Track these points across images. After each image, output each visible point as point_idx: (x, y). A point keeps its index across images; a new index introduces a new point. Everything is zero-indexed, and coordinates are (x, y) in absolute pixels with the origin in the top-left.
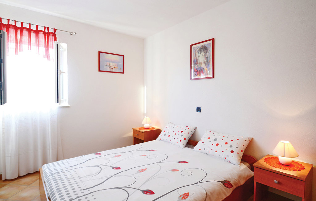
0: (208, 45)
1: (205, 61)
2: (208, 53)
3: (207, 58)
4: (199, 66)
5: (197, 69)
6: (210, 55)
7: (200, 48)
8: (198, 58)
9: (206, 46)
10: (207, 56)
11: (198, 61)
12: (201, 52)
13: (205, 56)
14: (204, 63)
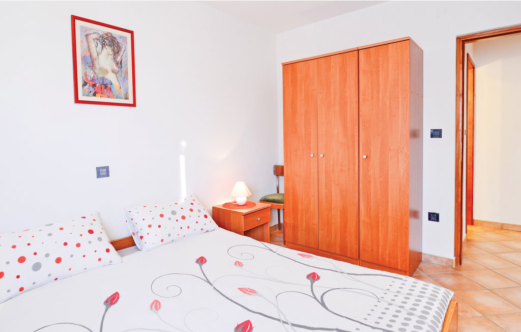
0: (121, 37)
1: (115, 67)
2: (121, 53)
3: (119, 64)
4: (101, 76)
5: (93, 80)
6: (127, 61)
7: (102, 36)
8: (95, 55)
9: (115, 38)
10: (119, 59)
11: (96, 63)
12: (103, 45)
13: (114, 58)
14: (113, 71)
